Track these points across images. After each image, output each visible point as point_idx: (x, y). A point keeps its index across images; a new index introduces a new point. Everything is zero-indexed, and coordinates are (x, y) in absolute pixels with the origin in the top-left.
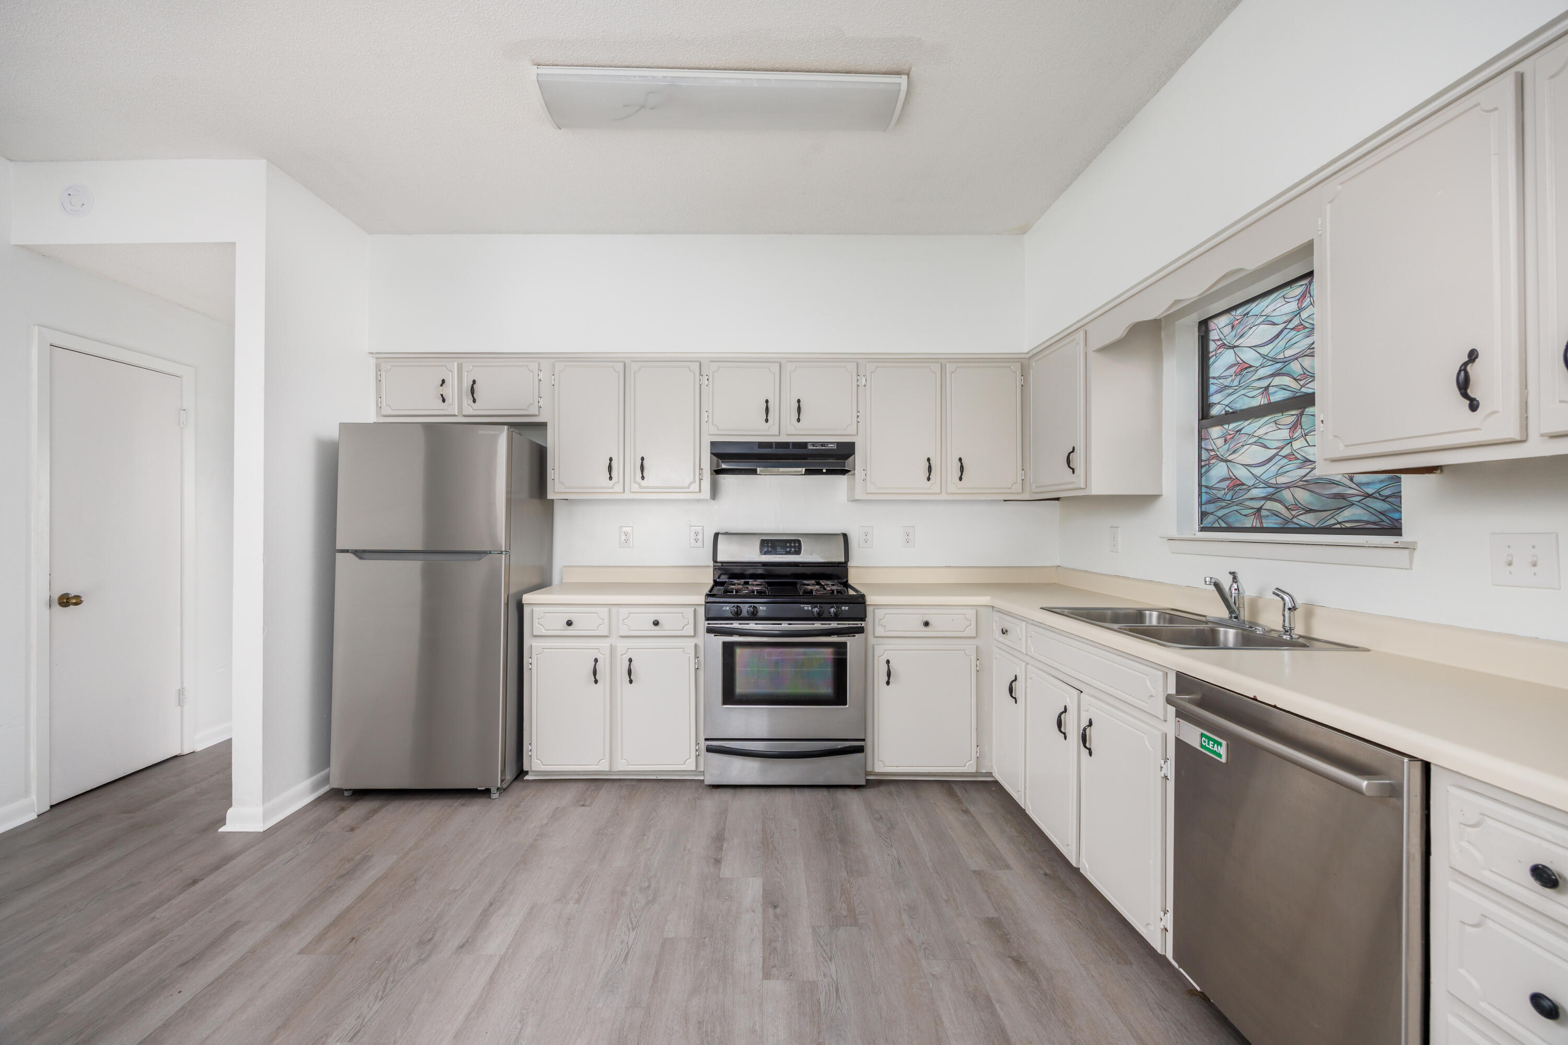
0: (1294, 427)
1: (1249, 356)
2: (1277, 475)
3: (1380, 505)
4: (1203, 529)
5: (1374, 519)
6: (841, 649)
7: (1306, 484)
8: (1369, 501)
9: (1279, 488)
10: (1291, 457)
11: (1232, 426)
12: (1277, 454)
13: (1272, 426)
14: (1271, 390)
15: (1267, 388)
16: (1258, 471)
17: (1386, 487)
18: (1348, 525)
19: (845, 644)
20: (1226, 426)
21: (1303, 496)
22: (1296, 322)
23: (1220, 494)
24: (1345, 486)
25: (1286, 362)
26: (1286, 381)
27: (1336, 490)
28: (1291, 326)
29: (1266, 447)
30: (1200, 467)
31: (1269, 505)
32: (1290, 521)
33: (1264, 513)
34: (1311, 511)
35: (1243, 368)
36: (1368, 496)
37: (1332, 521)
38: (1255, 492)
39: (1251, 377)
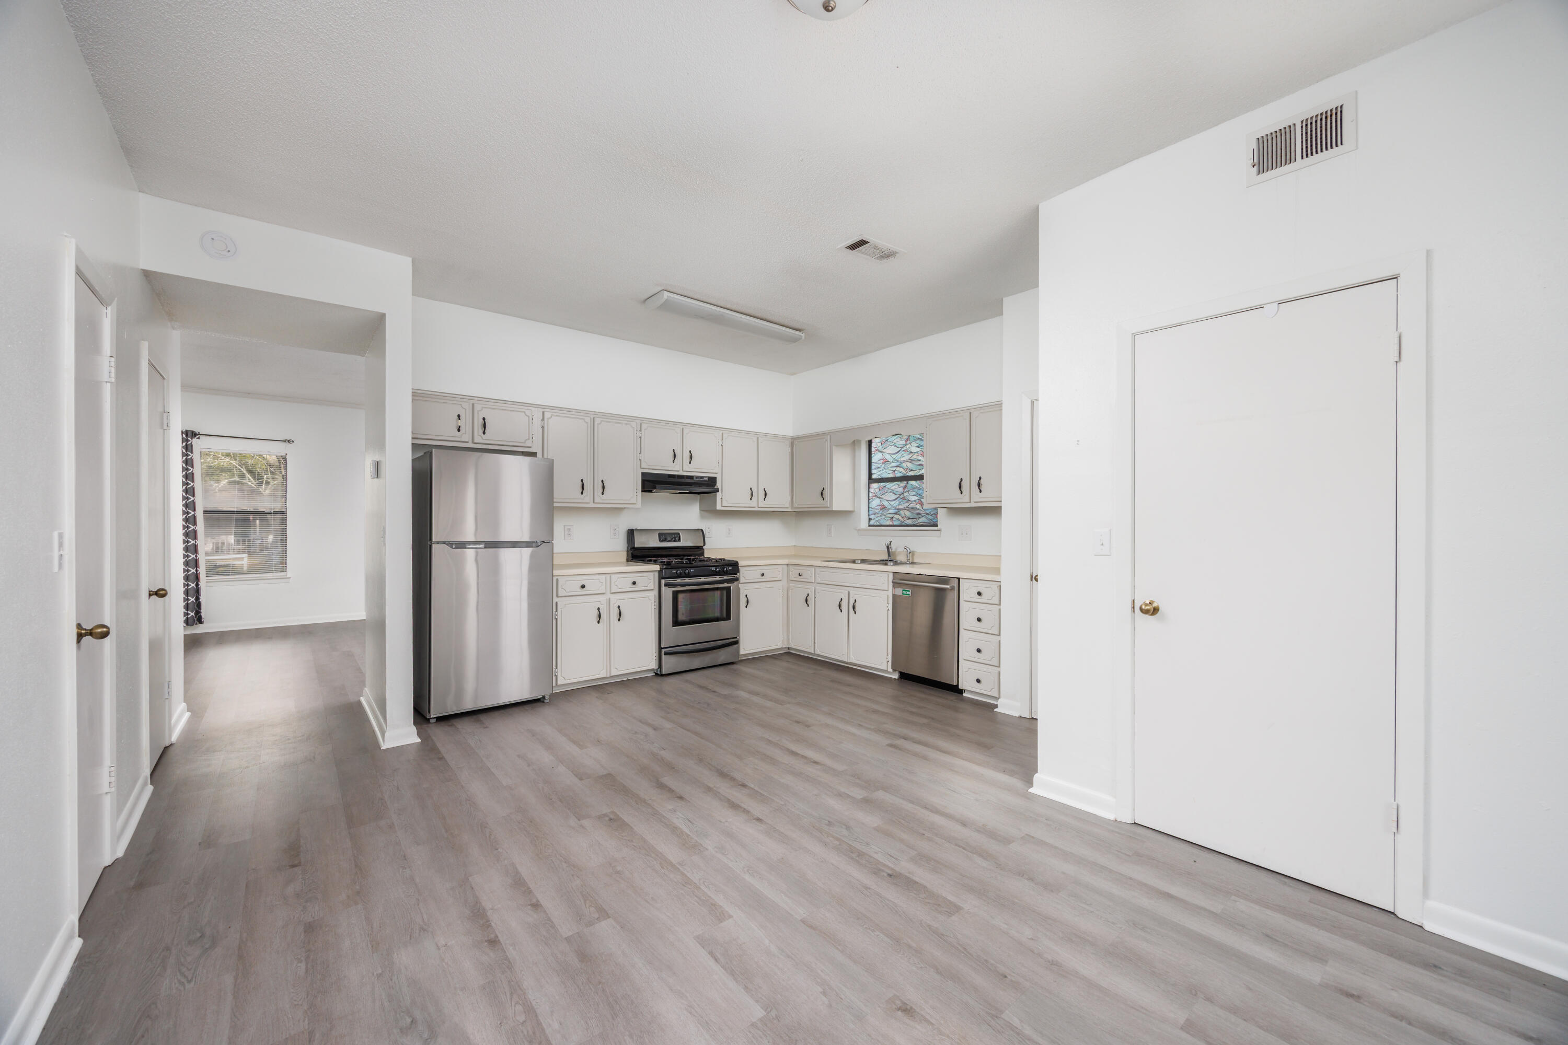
0: (905, 487)
1: (888, 457)
2: (898, 505)
3: (930, 517)
4: (870, 526)
5: (929, 522)
6: (728, 589)
7: (908, 509)
8: (927, 516)
9: (899, 510)
10: (903, 498)
11: (882, 484)
12: (898, 497)
13: (897, 486)
14: (896, 472)
15: (894, 471)
16: (892, 503)
17: (932, 511)
18: (921, 524)
19: (730, 587)
20: (880, 484)
21: (908, 513)
22: (904, 449)
23: (877, 511)
24: (920, 510)
25: (901, 462)
26: (901, 469)
27: (918, 511)
28: (903, 449)
29: (895, 494)
30: (869, 499)
31: (896, 516)
32: (903, 522)
33: (894, 519)
34: (910, 519)
35: (886, 461)
36: (927, 514)
37: (917, 522)
38: (891, 511)
39: (888, 466)
